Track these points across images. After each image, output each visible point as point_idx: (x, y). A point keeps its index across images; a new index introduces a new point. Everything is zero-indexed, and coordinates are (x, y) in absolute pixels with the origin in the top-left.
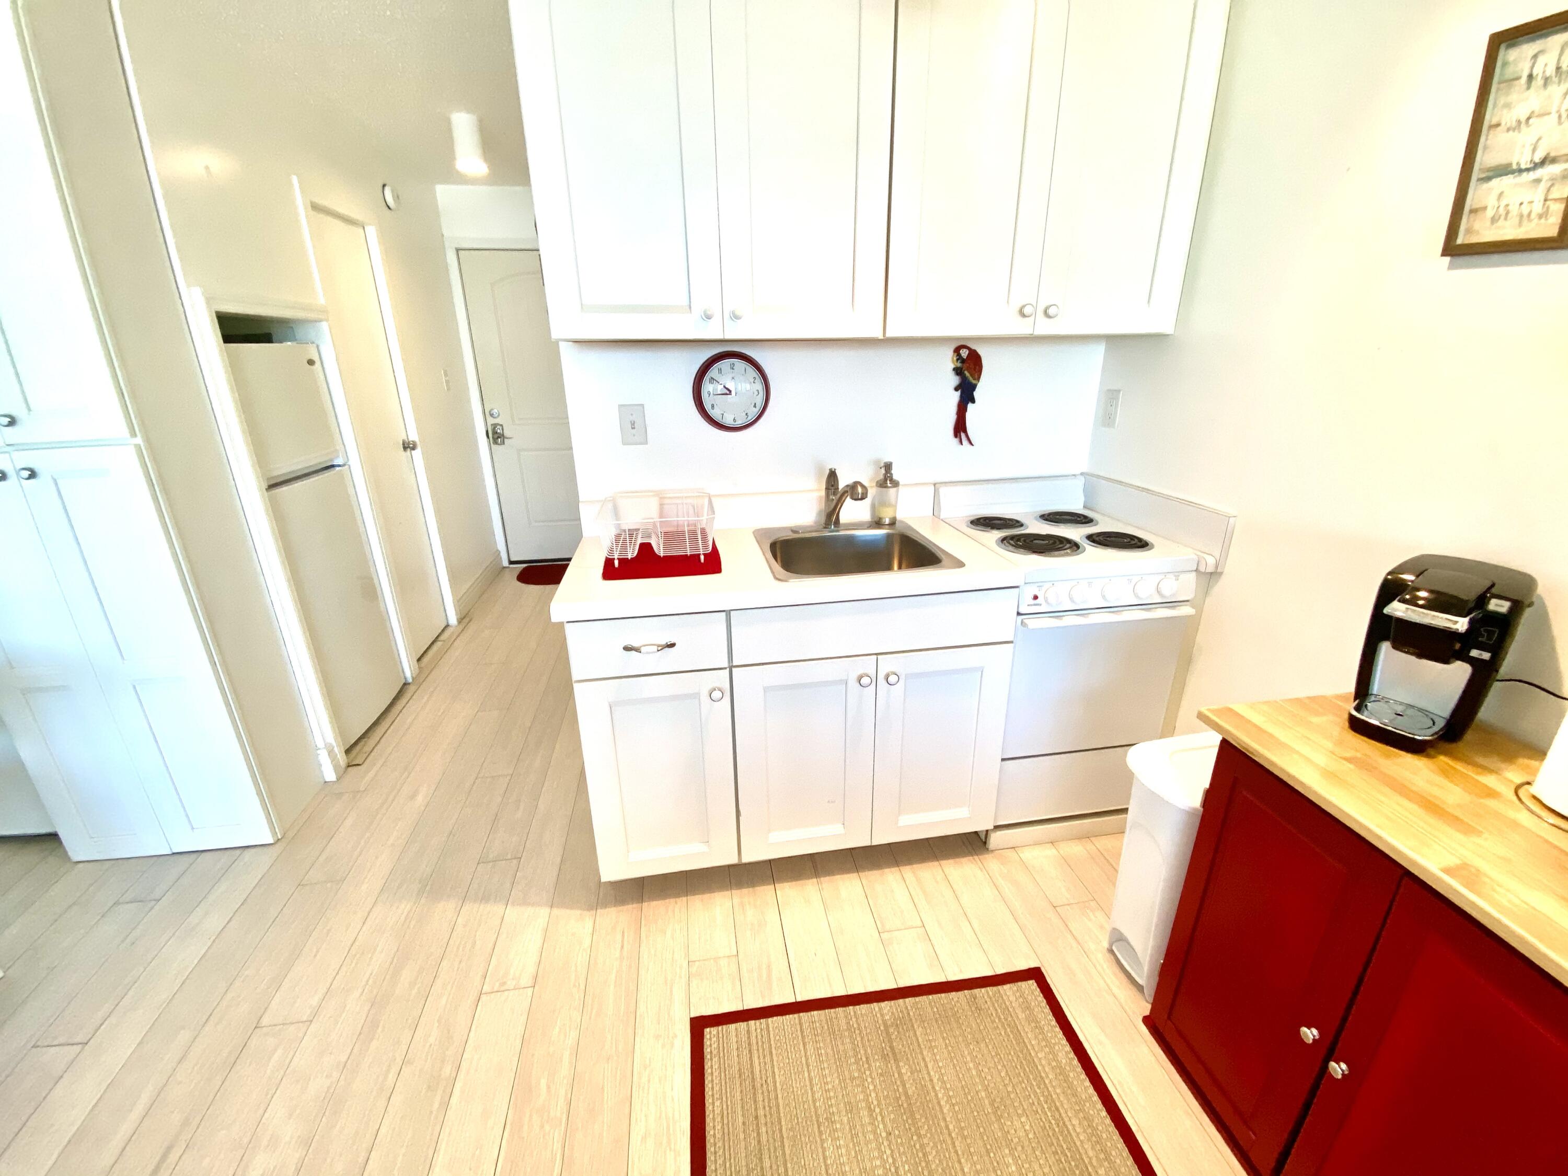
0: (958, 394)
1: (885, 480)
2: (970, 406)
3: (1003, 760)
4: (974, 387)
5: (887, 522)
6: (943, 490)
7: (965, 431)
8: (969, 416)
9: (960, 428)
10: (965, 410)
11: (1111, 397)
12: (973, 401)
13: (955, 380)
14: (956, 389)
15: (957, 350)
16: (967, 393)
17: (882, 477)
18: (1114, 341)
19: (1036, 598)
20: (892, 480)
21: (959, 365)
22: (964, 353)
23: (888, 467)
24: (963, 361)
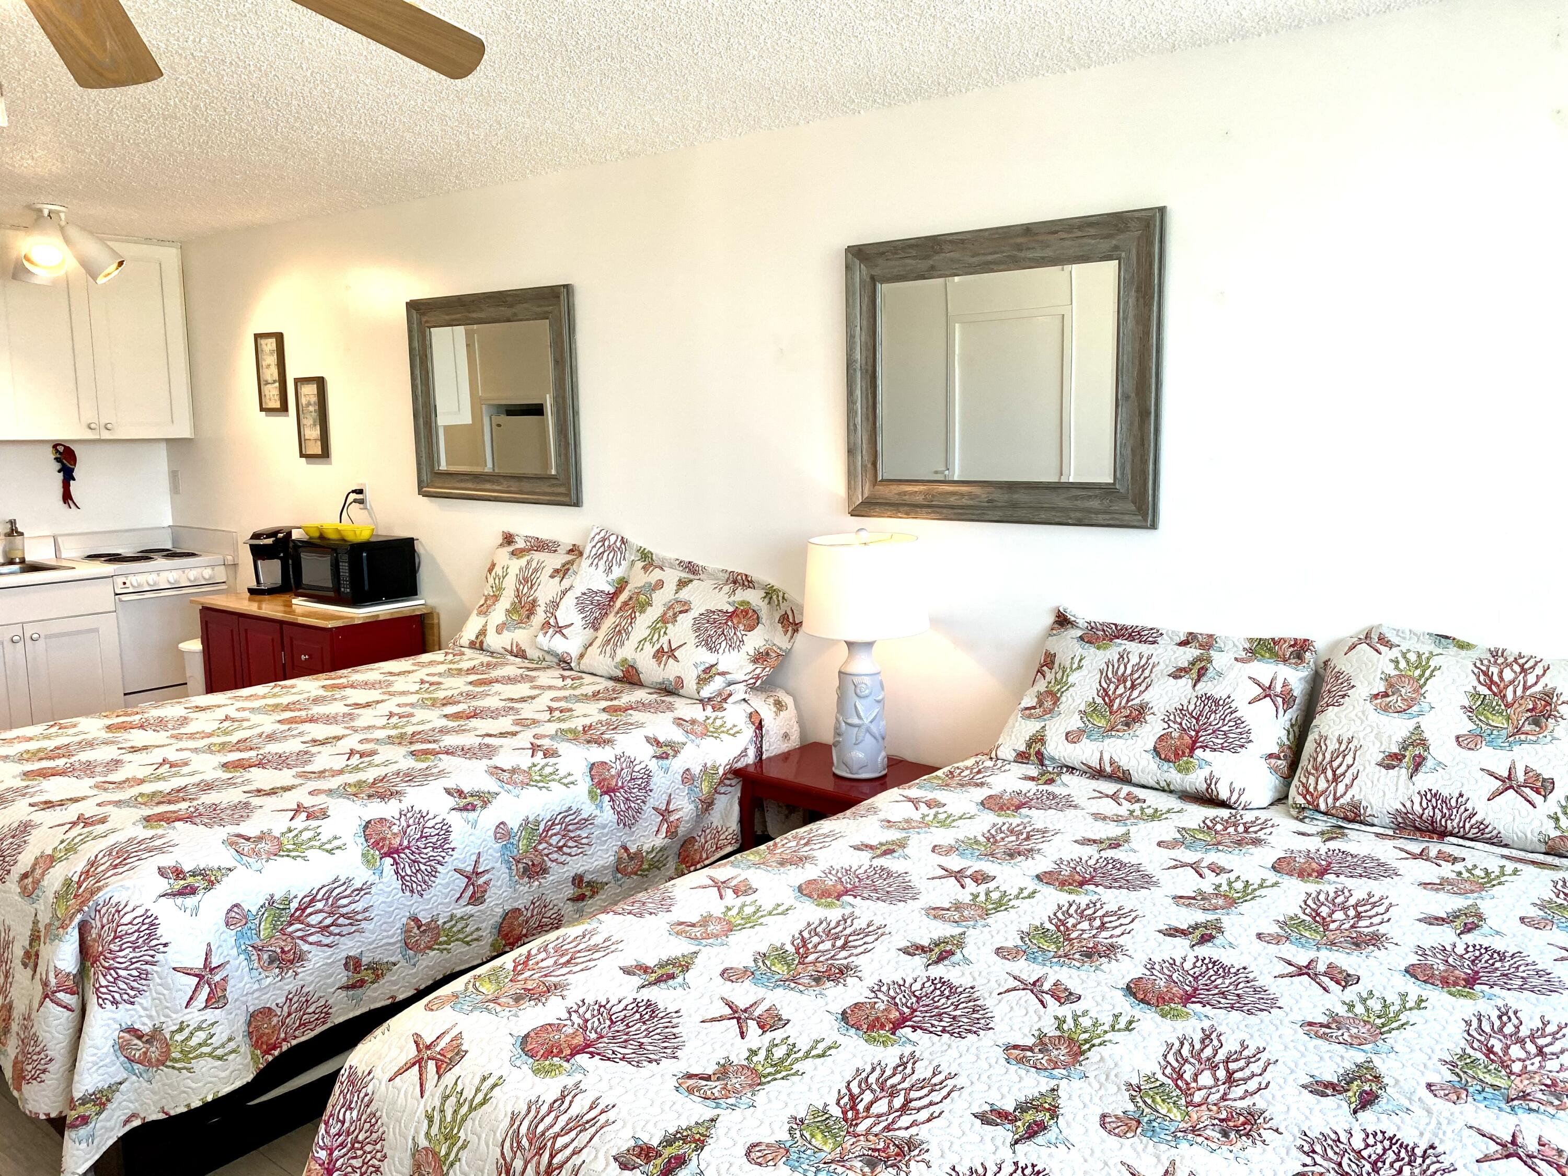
0: (62, 474)
1: (12, 530)
2: (72, 482)
3: (125, 694)
4: (73, 470)
5: (17, 560)
6: (59, 539)
7: (72, 499)
8: (71, 488)
9: (67, 497)
10: (69, 485)
11: (174, 476)
12: (74, 479)
13: (58, 466)
14: (59, 471)
15: (55, 447)
16: (68, 475)
17: (9, 531)
18: (168, 441)
19: (124, 583)
20: (17, 532)
21: (58, 456)
22: (61, 449)
23: (12, 523)
24: (60, 453)
